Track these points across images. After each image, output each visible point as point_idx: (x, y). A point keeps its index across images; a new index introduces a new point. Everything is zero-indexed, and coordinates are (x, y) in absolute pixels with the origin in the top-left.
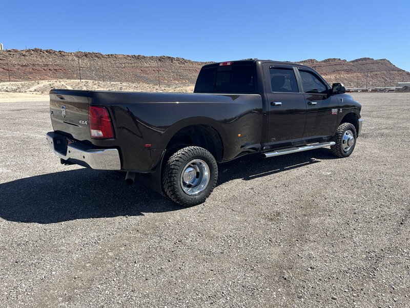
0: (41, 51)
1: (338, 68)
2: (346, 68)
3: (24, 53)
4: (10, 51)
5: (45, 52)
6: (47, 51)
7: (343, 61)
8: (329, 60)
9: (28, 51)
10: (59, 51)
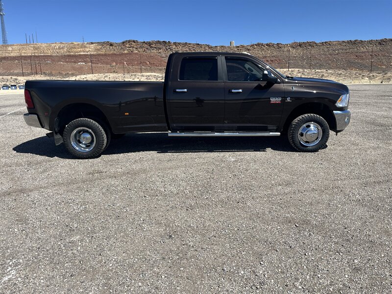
0: (262, 45)
3: (249, 48)
4: (238, 47)
5: (265, 45)
6: (267, 45)
9: (252, 46)
10: (277, 44)
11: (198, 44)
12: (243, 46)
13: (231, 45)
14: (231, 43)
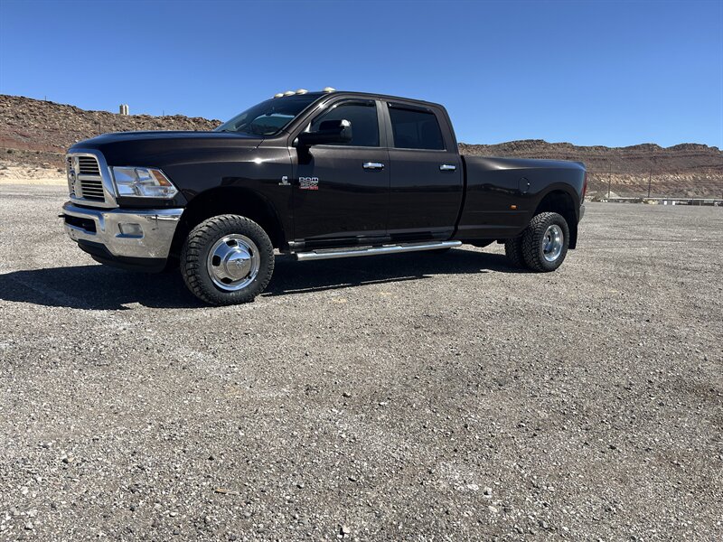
0: (185, 120)
1: (700, 161)
2: (717, 162)
3: (160, 121)
4: (138, 117)
5: (191, 121)
6: (194, 120)
7: (711, 148)
8: (684, 146)
9: (167, 119)
10: (213, 121)
11: (51, 103)
12: (148, 118)
13: (122, 112)
14: (121, 108)
